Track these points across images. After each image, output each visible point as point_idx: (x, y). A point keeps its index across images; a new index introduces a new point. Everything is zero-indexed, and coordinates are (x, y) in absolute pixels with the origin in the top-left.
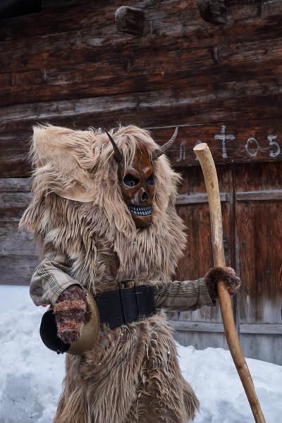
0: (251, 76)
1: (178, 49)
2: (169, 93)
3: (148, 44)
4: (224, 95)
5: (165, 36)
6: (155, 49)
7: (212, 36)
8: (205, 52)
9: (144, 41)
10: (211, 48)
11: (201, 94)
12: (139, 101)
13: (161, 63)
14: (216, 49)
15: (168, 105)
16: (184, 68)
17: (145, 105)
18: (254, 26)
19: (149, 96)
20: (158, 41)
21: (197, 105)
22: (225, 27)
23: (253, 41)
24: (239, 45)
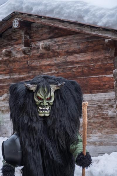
0: (37, 69)
1: (19, 61)
2: (18, 74)
3: (12, 60)
4: (31, 74)
5: (16, 58)
6: (14, 61)
7: (27, 58)
8: (26, 62)
9: (12, 59)
10: (27, 61)
11: (25, 74)
12: (11, 76)
13: (16, 65)
14: (28, 62)
15: (18, 77)
16: (21, 67)
17: (12, 77)
18: (37, 55)
19: (13, 75)
20: (15, 59)
21: (24, 77)
22: (30, 56)
23: (37, 59)
24: (34, 60)
